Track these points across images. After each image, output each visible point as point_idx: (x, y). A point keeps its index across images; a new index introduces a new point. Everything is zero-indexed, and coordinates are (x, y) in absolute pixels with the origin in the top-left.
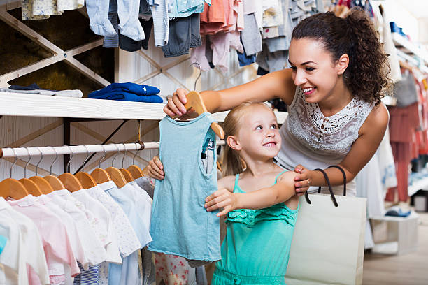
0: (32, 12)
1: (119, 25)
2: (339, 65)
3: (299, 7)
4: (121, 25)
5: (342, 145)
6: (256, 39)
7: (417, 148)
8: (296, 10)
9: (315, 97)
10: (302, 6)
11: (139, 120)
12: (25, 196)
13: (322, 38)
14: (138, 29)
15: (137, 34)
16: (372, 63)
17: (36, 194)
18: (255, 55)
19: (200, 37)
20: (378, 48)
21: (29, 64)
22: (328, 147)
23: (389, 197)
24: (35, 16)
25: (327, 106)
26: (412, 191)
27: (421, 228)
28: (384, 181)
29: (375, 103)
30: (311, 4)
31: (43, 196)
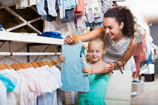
0: (20, 6)
1: (48, 11)
2: (120, 26)
3: (105, 7)
4: (49, 11)
5: (121, 53)
6: (92, 17)
7: (142, 58)
8: (104, 8)
9: (112, 37)
10: (106, 7)
11: (55, 45)
12: (20, 69)
13: (115, 17)
14: (55, 13)
15: (54, 14)
16: (131, 25)
17: (24, 68)
18: (92, 23)
19: (74, 16)
20: (133, 19)
21: (15, 26)
22: (116, 53)
23: (133, 76)
24: (21, 7)
25: (116, 40)
26: (141, 74)
27: (144, 87)
28: (132, 69)
29: (132, 38)
30: (108, 6)
31: (26, 69)
